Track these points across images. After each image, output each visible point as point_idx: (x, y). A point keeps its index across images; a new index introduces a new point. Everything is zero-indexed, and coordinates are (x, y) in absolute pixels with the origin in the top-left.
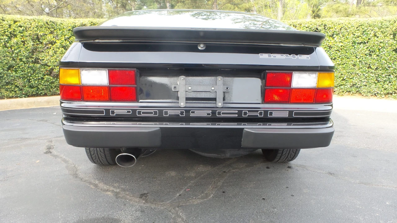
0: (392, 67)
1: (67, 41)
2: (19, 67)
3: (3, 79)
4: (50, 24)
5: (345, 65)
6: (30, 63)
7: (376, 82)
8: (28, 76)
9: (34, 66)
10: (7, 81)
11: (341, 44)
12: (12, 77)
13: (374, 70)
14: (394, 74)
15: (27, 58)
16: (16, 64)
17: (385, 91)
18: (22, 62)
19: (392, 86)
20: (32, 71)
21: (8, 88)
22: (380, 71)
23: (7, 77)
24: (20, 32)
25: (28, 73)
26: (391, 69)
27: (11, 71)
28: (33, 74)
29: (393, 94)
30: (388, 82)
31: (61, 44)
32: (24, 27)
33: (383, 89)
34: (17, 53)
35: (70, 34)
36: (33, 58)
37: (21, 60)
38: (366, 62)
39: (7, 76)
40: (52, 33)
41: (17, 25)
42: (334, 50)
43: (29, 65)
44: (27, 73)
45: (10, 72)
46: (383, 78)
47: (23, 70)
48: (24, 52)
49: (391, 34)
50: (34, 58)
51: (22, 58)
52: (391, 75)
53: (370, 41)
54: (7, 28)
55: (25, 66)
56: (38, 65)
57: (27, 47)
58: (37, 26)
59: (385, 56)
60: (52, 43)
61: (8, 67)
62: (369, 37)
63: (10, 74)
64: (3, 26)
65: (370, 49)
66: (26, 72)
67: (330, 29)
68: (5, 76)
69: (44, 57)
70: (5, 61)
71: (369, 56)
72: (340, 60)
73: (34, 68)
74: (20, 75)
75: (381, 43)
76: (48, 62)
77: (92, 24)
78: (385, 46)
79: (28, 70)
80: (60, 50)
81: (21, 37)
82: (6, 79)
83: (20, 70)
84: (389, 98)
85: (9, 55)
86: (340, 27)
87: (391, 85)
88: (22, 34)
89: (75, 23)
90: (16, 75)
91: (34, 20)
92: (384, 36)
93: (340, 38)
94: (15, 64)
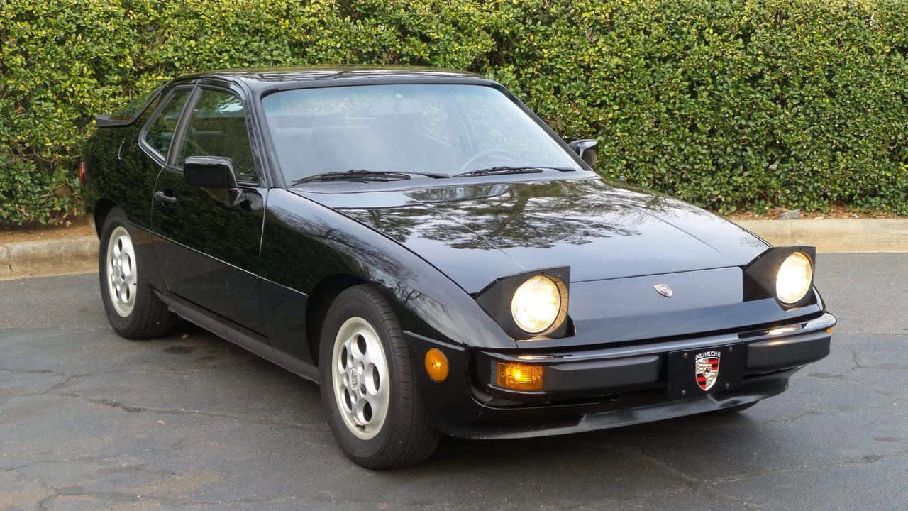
0: (748, 126)
5: (631, 121)
7: (714, 168)
11: (616, 60)
13: (705, 136)
14: (754, 144)
17: (737, 194)
19: (752, 180)
22: (721, 139)
26: (747, 131)
29: (757, 202)
30: (741, 168)
33: (731, 188)
38: (683, 113)
42: (597, 77)
46: (728, 158)
49: (737, 37)
52: (748, 148)
53: (689, 52)
59: (729, 95)
62: (687, 43)
65: (691, 75)
67: (584, 15)
71: (689, 95)
72: (616, 107)
75: (716, 58)
78: (727, 68)
84: (748, 212)
86: (610, 10)
87: (750, 176)
92: (723, 41)
93: (610, 42)
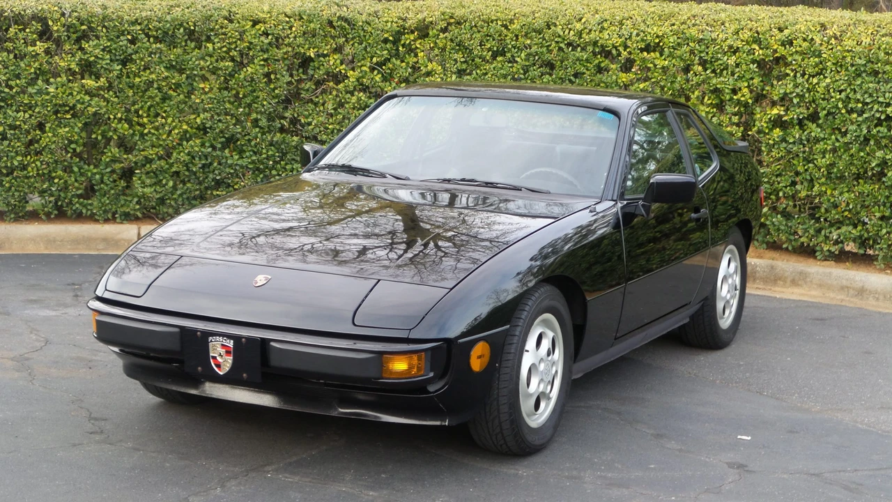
1: (376, 72)
2: (249, 141)
3: (209, 172)
4: (338, 26)
6: (275, 133)
8: (267, 168)
9: (284, 142)
10: (218, 178)
12: (230, 166)
15: (270, 119)
16: (243, 134)
18: (257, 130)
20: (277, 154)
21: (217, 195)
23: (219, 166)
24: (262, 50)
25: (268, 158)
27: (230, 152)
28: (280, 161)
31: (358, 80)
32: (273, 34)
34: (249, 105)
35: (386, 52)
36: (284, 118)
37: (255, 123)
39: (220, 164)
40: (338, 50)
41: (260, 29)
43: (272, 138)
44: (264, 158)
45: (228, 155)
47: (258, 150)
48: (265, 103)
50: (288, 120)
51: (259, 117)
54: (234, 40)
55: (263, 140)
56: (295, 138)
57: (274, 90)
58: (304, 33)
60: (338, 78)
61: (223, 140)
63: (226, 157)
64: (226, 35)
66: (264, 156)
68: (215, 164)
69: (311, 117)
70: (220, 124)
73: (283, 147)
74: (250, 163)
76: (320, 132)
77: (452, 21)
79: (267, 151)
80: (354, 99)
81: (262, 63)
82: (216, 172)
83: (250, 148)
85: (230, 109)
88: (266, 56)
89: (404, 20)
90: (240, 162)
91: (300, 15)
94: (240, 133)
